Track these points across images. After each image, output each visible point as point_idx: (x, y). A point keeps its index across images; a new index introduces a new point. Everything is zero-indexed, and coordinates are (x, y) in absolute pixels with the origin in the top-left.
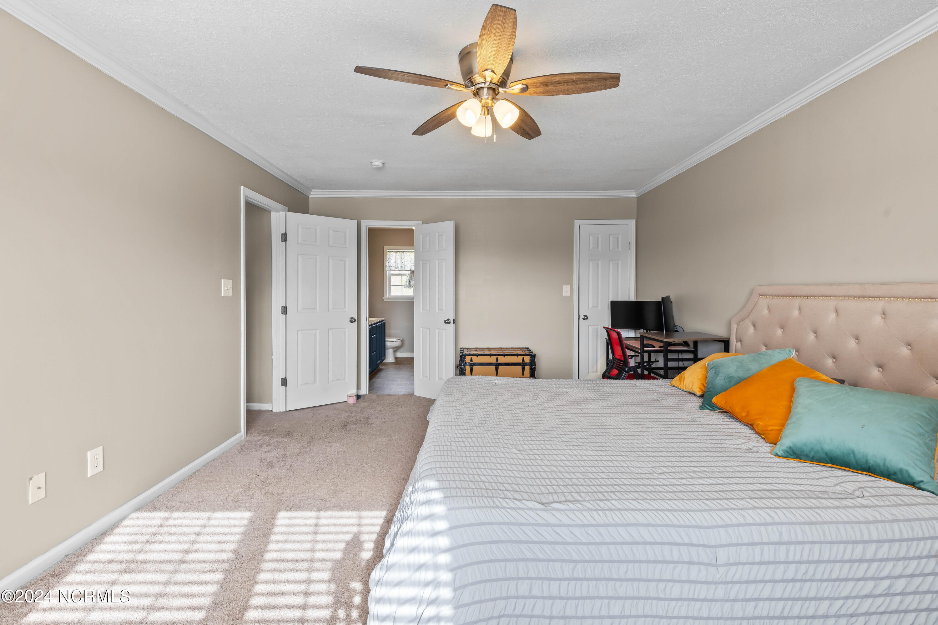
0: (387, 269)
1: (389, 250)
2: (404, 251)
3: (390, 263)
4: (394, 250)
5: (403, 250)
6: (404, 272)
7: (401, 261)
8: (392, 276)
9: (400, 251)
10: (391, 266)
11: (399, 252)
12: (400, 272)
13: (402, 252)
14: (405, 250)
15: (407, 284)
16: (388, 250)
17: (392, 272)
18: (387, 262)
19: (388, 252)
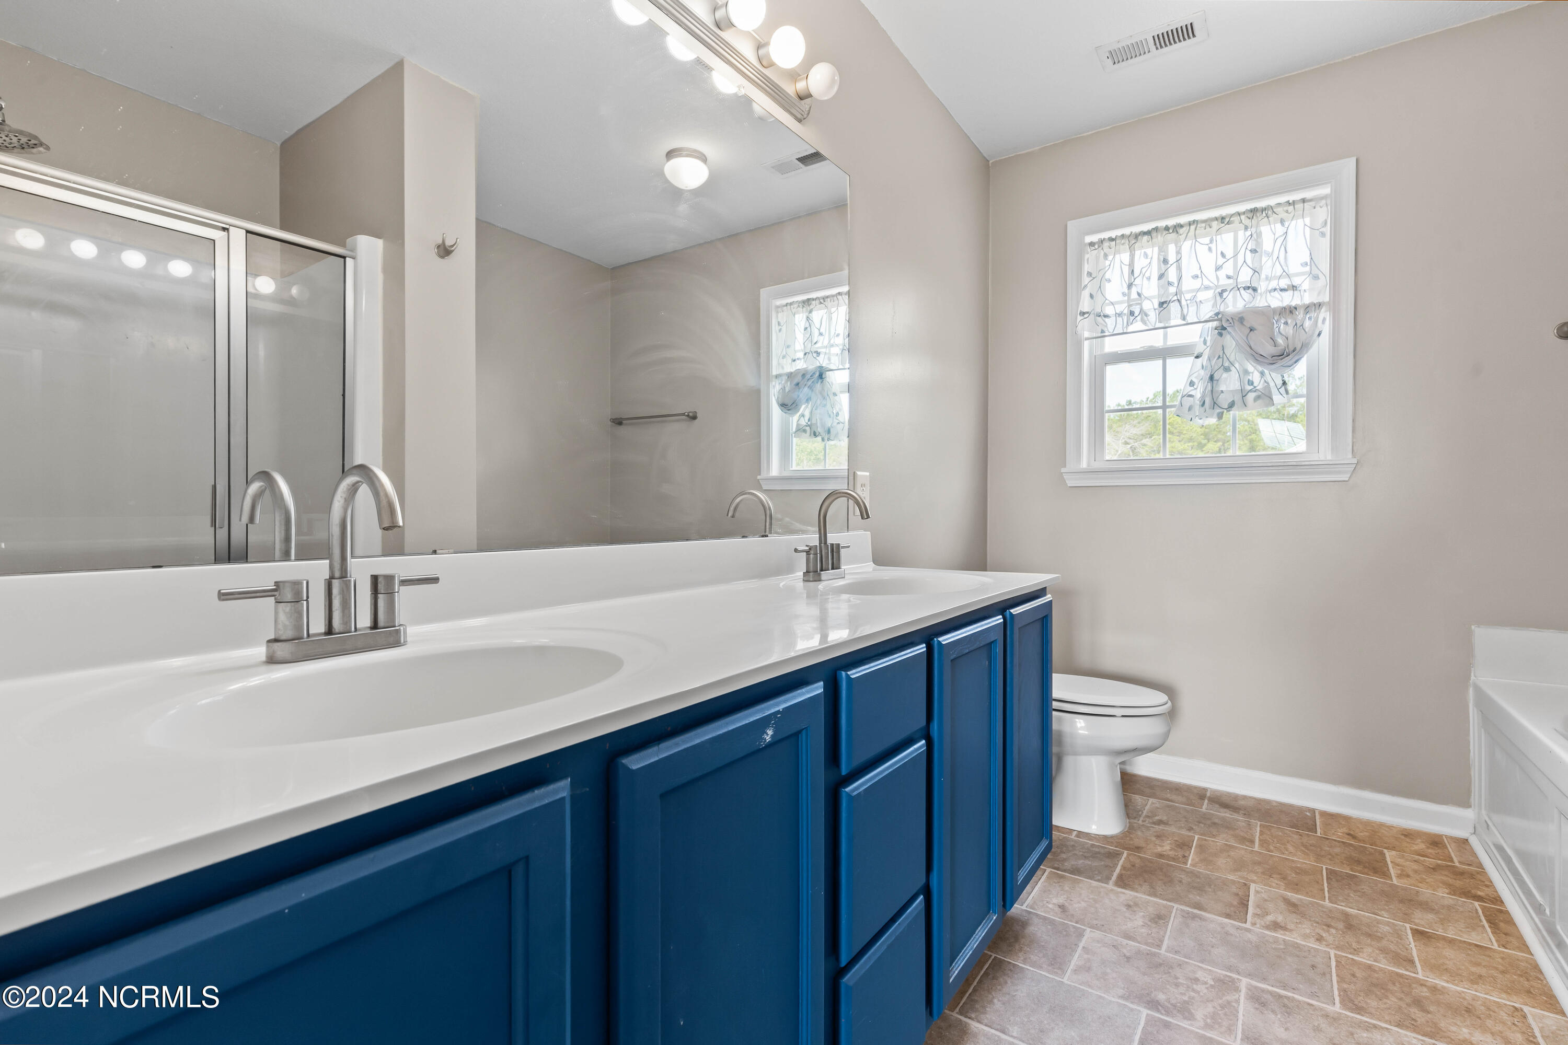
0: (1085, 328)
1: (1094, 238)
2: (1177, 228)
3: (1099, 299)
4: (1119, 232)
5: (1171, 222)
6: (1178, 336)
7: (1161, 277)
8: (1110, 370)
9: (1156, 229)
10: (1109, 310)
11: (1148, 233)
12: (1156, 340)
13: (1167, 228)
14: (1183, 220)
15: (1198, 394)
16: (1088, 239)
17: (1112, 345)
18: (1085, 294)
19: (1092, 244)
